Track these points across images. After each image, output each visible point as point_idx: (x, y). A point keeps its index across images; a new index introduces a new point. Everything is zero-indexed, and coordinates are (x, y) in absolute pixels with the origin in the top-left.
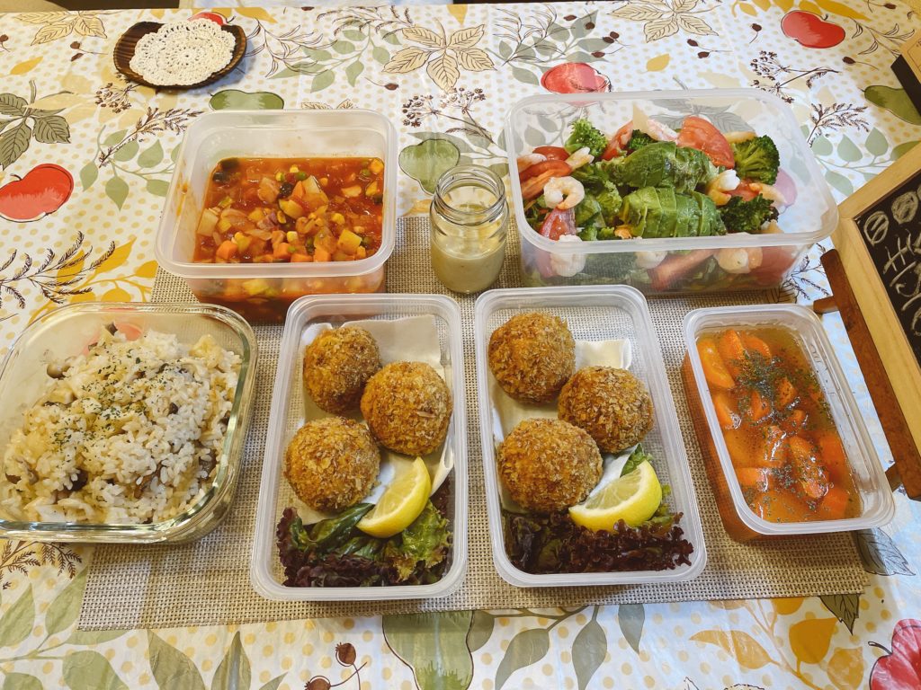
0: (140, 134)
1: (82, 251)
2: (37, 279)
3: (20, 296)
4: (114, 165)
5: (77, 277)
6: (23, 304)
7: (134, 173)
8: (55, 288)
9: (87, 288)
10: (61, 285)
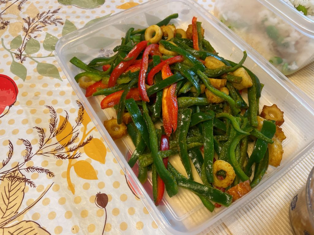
0: (30, 34)
1: (61, 117)
2: (44, 151)
3: (42, 170)
4: (31, 58)
5: (74, 135)
6: (50, 174)
7: (49, 56)
8: (64, 150)
9: (88, 137)
10: (67, 146)
